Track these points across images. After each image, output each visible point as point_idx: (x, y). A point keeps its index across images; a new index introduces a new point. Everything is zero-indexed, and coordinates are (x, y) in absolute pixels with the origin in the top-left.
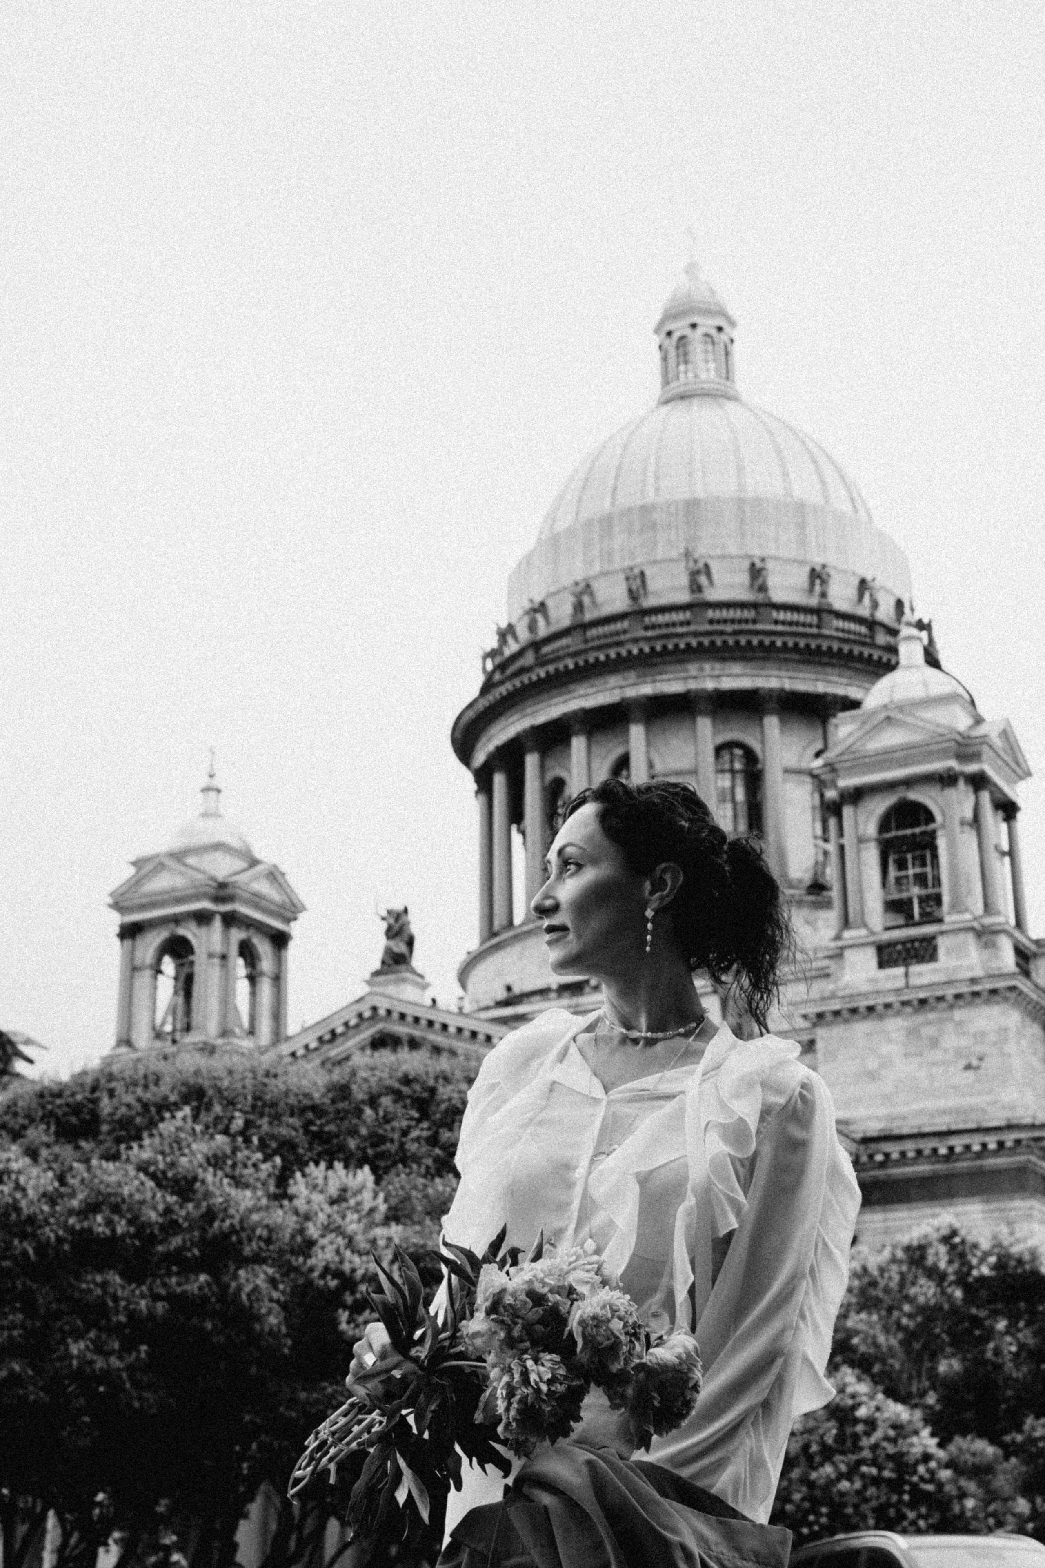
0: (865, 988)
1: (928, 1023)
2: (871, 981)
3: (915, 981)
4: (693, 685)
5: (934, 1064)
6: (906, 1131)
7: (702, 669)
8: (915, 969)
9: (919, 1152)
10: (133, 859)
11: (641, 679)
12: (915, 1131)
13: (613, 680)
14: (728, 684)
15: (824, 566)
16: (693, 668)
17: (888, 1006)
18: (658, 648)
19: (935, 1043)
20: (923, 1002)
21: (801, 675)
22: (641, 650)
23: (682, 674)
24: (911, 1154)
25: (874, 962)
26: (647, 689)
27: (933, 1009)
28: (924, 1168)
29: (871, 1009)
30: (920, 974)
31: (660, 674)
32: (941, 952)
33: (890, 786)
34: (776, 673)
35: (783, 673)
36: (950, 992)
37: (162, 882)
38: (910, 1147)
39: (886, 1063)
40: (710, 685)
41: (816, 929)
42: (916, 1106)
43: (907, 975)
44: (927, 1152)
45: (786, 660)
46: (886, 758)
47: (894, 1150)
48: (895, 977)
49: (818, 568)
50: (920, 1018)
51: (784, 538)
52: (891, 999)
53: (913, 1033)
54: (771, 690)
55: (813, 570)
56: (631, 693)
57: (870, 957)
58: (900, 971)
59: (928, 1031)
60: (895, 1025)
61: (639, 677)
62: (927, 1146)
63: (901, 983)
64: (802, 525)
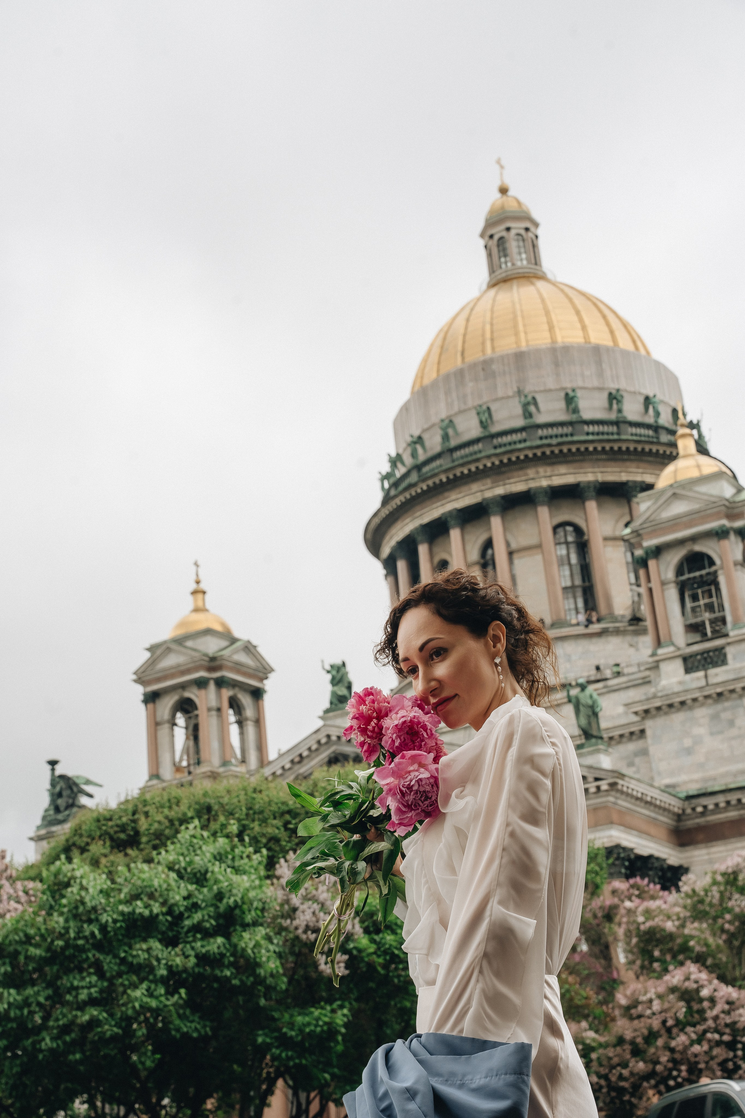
0: (677, 689)
1: (725, 710)
2: (680, 683)
3: (712, 680)
4: (533, 485)
5: (733, 738)
6: (717, 788)
7: (537, 472)
8: (712, 672)
9: (728, 803)
10: (148, 646)
11: (496, 484)
12: (723, 788)
13: (475, 487)
14: (558, 481)
15: (618, 390)
16: (531, 472)
17: (695, 700)
18: (505, 461)
19: (731, 723)
20: (720, 695)
21: (609, 469)
22: (493, 464)
23: (523, 478)
24: (722, 805)
25: (681, 670)
26: (500, 491)
27: (727, 699)
28: (733, 814)
29: (683, 703)
30: (716, 675)
31: (509, 478)
32: (729, 657)
33: (681, 542)
34: (590, 470)
35: (596, 470)
36: (739, 686)
37: (171, 661)
38: (721, 799)
39: (698, 741)
40: (545, 483)
41: (637, 650)
42: (722, 770)
43: (706, 676)
44: (734, 802)
45: (598, 460)
46: (675, 523)
47: (710, 802)
48: (698, 679)
49: (614, 392)
50: (719, 707)
51: (587, 373)
52: (696, 695)
53: (715, 717)
54: (589, 482)
55: (610, 394)
56: (489, 494)
57: (678, 666)
58: (701, 674)
59: (726, 716)
60: (702, 713)
61: (493, 483)
62: (733, 797)
63: (703, 683)
64: (599, 363)
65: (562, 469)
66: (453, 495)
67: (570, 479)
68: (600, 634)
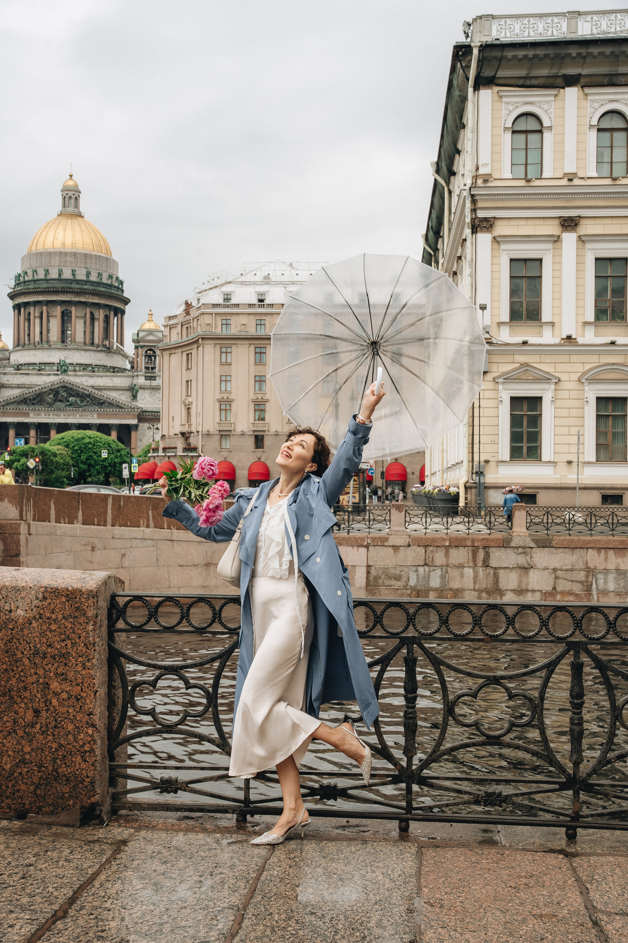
0: (143, 384)
2: (144, 382)
3: (152, 384)
4: (87, 300)
5: (154, 399)
11: (76, 296)
12: (150, 410)
13: (69, 295)
14: (94, 301)
15: (111, 274)
16: (87, 296)
19: (154, 395)
20: (152, 388)
23: (84, 297)
25: (144, 378)
26: (77, 299)
27: (154, 390)
29: (144, 388)
32: (156, 379)
34: (103, 300)
36: (157, 387)
38: (150, 414)
40: (91, 301)
45: (105, 297)
52: (148, 387)
55: (109, 275)
56: (73, 299)
58: (149, 382)
60: (147, 391)
62: (153, 414)
63: (149, 384)
64: (107, 262)
65: (96, 298)
66: (61, 296)
67: (98, 301)
68: (99, 351)
